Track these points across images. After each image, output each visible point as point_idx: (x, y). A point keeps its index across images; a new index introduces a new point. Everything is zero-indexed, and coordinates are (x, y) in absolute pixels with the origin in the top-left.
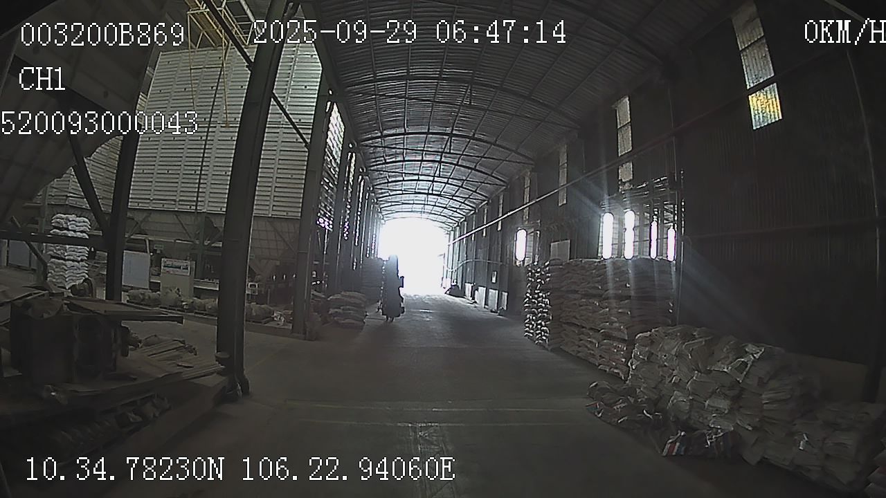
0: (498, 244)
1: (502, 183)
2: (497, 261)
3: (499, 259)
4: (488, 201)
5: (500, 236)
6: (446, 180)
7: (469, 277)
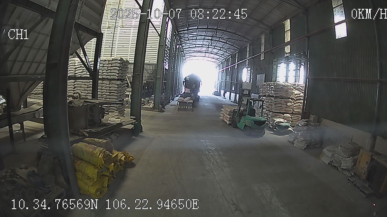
0: (235, 74)
1: (238, 49)
2: (235, 81)
3: (236, 80)
4: (231, 56)
5: (236, 70)
6: (213, 47)
7: (223, 88)
